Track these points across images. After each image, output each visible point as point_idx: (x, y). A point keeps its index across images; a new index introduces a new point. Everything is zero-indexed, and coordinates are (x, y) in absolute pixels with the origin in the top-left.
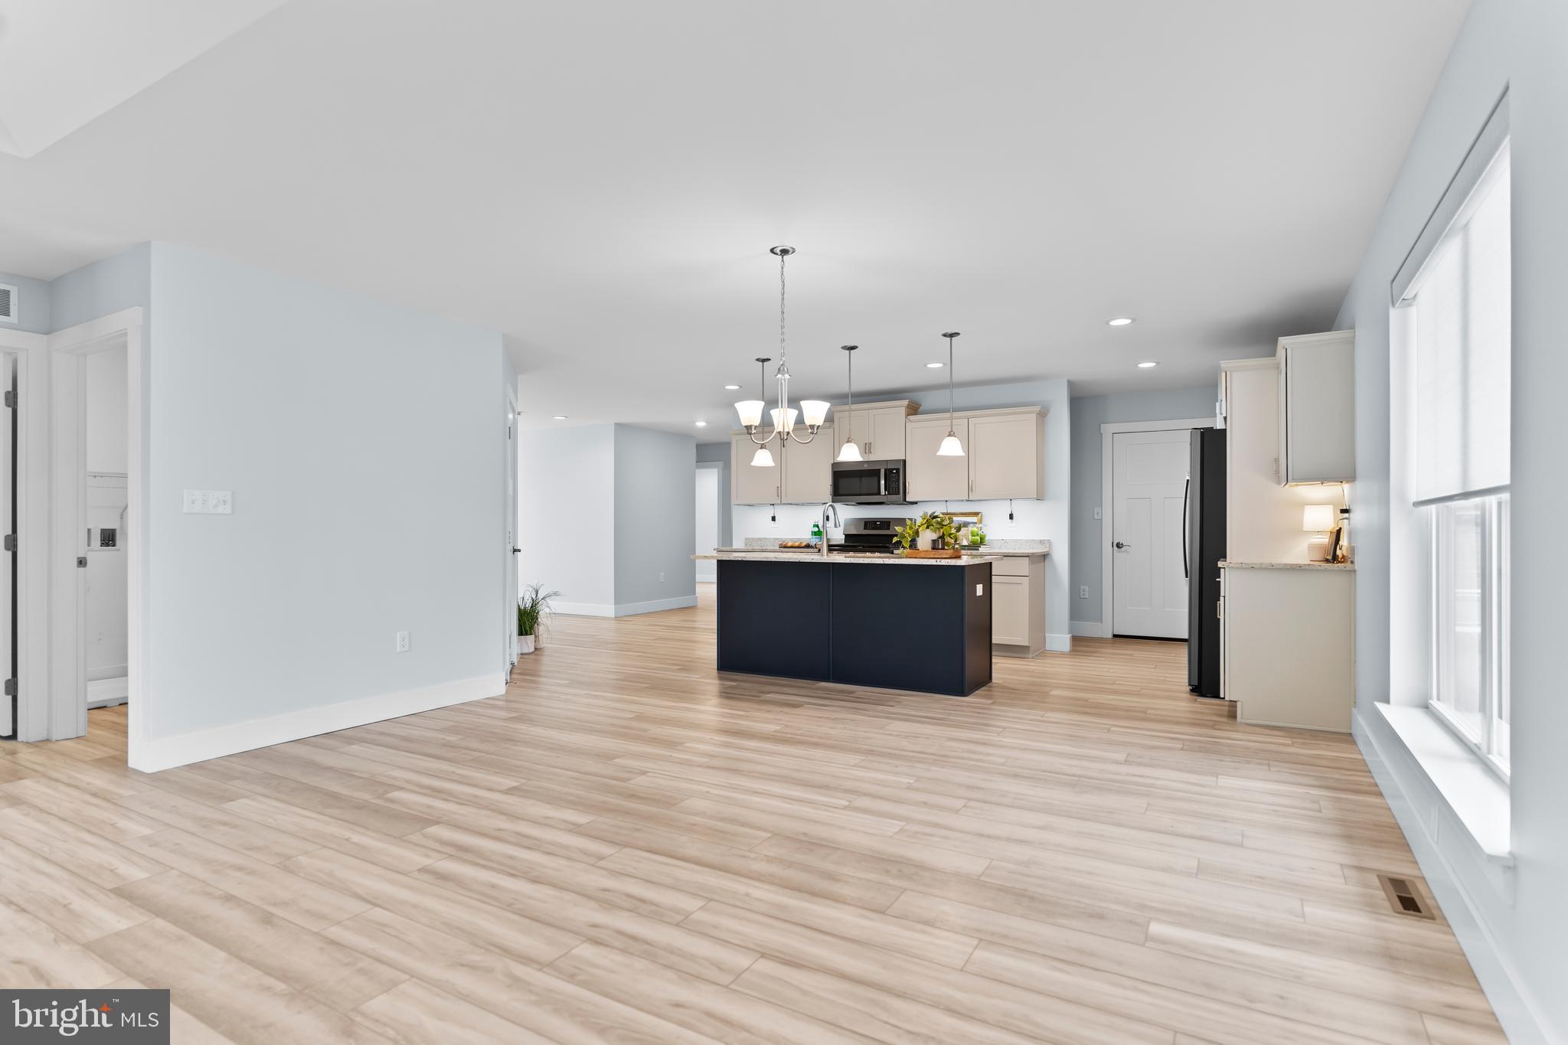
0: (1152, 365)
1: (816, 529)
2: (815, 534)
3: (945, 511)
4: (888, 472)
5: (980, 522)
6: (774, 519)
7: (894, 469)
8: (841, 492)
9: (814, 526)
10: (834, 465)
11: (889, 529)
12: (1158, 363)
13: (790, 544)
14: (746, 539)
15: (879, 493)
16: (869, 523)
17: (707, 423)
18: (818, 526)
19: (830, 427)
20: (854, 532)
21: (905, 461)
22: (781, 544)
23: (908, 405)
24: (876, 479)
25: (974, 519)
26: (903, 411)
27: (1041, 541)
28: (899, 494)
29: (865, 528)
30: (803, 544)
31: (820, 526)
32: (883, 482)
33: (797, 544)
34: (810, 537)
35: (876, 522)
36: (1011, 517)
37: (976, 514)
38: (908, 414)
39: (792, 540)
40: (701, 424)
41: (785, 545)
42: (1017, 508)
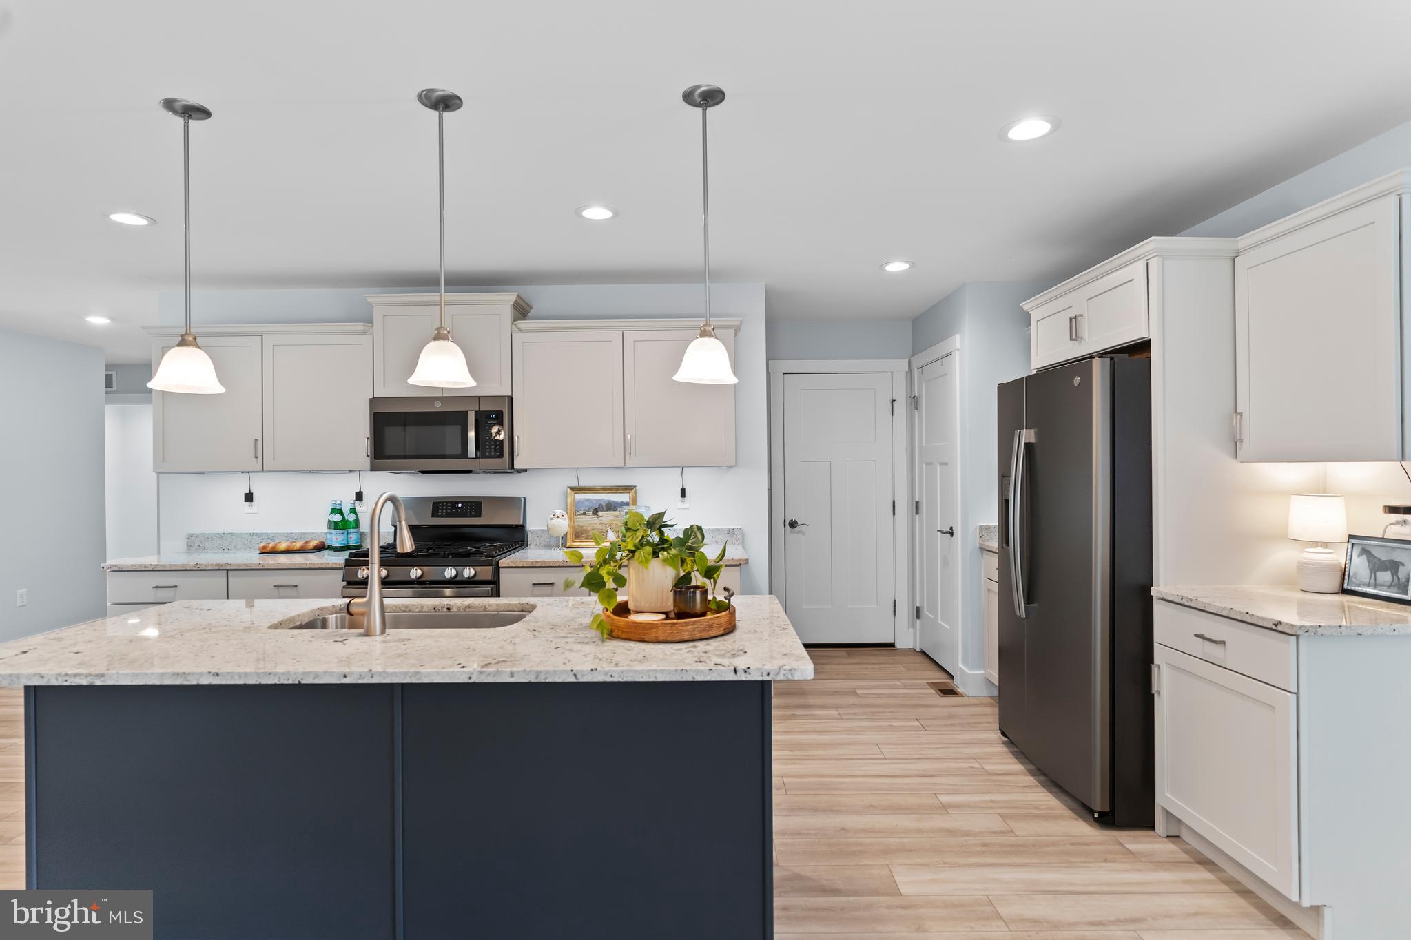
0: (905, 266)
1: (338, 518)
2: (335, 526)
3: (576, 485)
4: (481, 417)
5: (634, 501)
6: (249, 498)
7: (493, 413)
8: (387, 453)
9: (334, 511)
10: (374, 401)
11: (480, 516)
12: (913, 265)
13: (283, 546)
14: (190, 536)
15: (464, 454)
16: (440, 506)
17: (112, 319)
18: (340, 512)
19: (365, 332)
21: (511, 399)
22: (264, 547)
23: (516, 302)
24: (458, 428)
25: (624, 497)
26: (507, 312)
27: (729, 530)
28: (501, 456)
29: (435, 514)
30: (313, 544)
31: (346, 510)
32: (471, 434)
33: (298, 545)
34: (325, 530)
35: (454, 505)
36: (683, 493)
37: (627, 489)
38: (515, 319)
39: (288, 536)
40: (99, 321)
41: (273, 547)
42: (693, 479)
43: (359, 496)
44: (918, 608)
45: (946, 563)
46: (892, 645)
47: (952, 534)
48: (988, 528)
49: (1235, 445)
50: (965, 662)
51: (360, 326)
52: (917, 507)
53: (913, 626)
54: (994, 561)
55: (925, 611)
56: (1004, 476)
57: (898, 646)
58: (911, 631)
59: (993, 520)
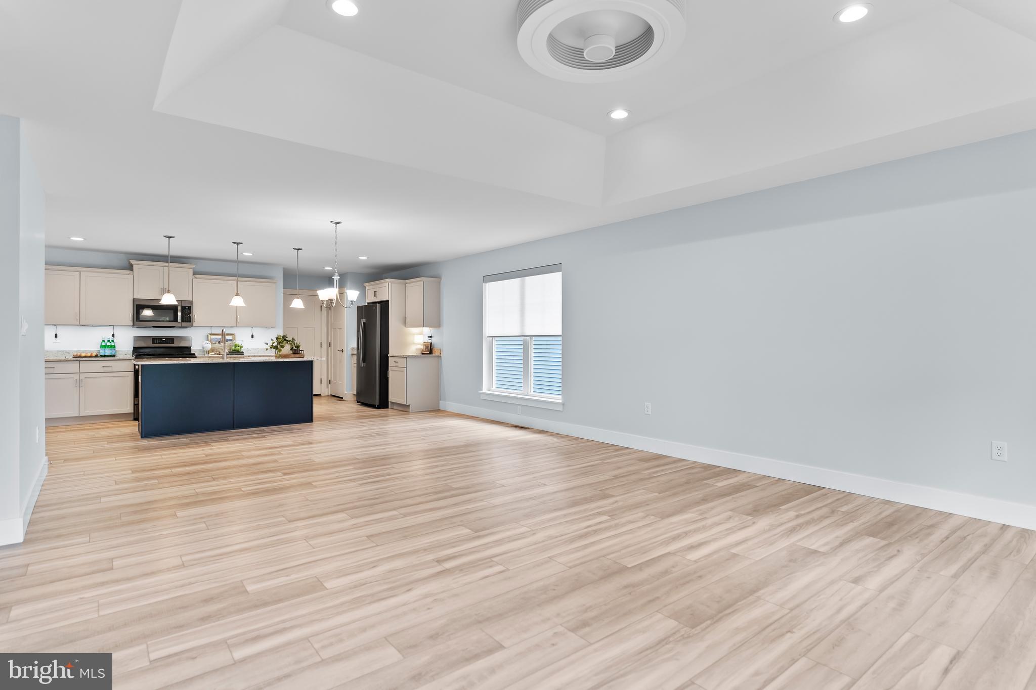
1: (104, 344)
2: (102, 347)
3: (211, 333)
4: (183, 308)
5: (234, 339)
7: (187, 306)
8: (140, 319)
9: (101, 341)
10: (134, 300)
11: (174, 343)
13: (83, 355)
15: (175, 321)
16: (156, 340)
19: (129, 274)
20: (141, 344)
21: (192, 301)
23: (195, 268)
25: (232, 337)
26: (191, 272)
28: (189, 322)
29: (153, 343)
30: (95, 354)
32: (179, 314)
33: (89, 355)
34: (99, 349)
35: (162, 339)
36: (252, 336)
37: (231, 334)
38: (194, 274)
39: (84, 352)
41: (80, 355)
42: (256, 332)
43: (113, 336)
44: (330, 380)
45: (340, 362)
46: (320, 395)
47: (343, 351)
48: (354, 348)
49: (405, 323)
50: (347, 391)
51: (128, 272)
52: (330, 345)
53: (328, 387)
54: (355, 357)
55: (333, 381)
56: (358, 331)
57: (322, 395)
58: (327, 389)
59: (355, 346)
